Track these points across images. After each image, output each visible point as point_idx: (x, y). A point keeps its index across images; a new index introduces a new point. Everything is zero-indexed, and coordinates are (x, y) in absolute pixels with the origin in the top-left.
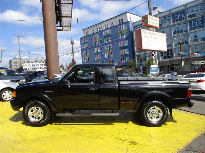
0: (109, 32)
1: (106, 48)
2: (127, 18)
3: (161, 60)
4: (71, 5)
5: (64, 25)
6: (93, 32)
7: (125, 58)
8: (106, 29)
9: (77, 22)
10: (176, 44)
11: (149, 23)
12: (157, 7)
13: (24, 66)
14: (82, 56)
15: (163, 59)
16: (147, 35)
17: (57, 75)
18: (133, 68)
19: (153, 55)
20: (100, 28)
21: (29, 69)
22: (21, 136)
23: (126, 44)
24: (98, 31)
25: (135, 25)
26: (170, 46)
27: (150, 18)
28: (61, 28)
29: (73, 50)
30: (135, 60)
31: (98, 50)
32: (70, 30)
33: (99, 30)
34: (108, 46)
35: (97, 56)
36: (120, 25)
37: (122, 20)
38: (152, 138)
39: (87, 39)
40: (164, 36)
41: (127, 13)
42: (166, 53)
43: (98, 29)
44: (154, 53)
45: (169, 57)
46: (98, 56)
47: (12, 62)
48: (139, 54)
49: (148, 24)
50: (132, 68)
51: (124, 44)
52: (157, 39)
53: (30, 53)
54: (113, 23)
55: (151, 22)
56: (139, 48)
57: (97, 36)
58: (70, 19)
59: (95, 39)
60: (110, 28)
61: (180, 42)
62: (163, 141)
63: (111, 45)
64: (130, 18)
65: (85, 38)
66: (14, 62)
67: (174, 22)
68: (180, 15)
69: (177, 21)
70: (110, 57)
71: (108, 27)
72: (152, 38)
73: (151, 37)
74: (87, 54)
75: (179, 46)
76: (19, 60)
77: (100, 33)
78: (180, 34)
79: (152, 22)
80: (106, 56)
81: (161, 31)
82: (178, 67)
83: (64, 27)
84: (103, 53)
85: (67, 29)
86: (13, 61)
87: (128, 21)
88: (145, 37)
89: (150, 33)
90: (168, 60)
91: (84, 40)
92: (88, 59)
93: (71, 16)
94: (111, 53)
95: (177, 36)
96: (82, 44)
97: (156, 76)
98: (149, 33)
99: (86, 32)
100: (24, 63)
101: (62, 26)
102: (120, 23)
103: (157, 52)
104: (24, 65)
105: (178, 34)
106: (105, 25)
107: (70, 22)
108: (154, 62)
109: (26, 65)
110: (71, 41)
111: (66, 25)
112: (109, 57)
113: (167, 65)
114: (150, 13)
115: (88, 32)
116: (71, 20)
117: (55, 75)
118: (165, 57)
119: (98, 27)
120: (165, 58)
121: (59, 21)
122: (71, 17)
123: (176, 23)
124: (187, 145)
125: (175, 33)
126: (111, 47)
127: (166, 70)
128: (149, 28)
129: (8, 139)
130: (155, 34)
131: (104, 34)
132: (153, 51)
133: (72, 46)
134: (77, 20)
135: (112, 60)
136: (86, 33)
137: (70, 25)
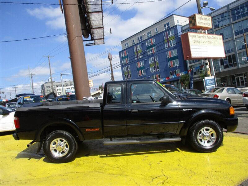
0: (153, 41)
1: (150, 61)
2: (174, 22)
3: (222, 69)
4: (101, 13)
5: (96, 38)
6: (134, 43)
7: (175, 71)
8: (149, 38)
9: (111, 32)
10: (240, 48)
11: (198, 24)
12: (207, 3)
13: (58, 91)
14: (122, 73)
15: (224, 68)
16: (196, 39)
17: (87, 98)
18: (186, 82)
19: (207, 64)
20: (141, 38)
21: (62, 93)
22: (30, 174)
23: (175, 53)
24: (139, 41)
25: (184, 29)
26: (232, 50)
27: (199, 17)
28: (93, 42)
29: (111, 66)
30: (188, 73)
31: (141, 64)
32: (104, 43)
33: (141, 40)
34: (153, 59)
35: (140, 71)
36: (166, 31)
37: (168, 24)
38: (193, 174)
39: (127, 52)
40: (220, 39)
41: (174, 16)
42: (228, 60)
43: (139, 39)
44: (207, 62)
45: (232, 65)
46: (142, 71)
47: (44, 87)
48: (192, 64)
49: (196, 25)
50: (184, 84)
51: (172, 54)
52: (211, 43)
53: (61, 74)
54: (156, 29)
55: (200, 23)
56: (187, 57)
57: (139, 47)
58: (102, 30)
59: (137, 52)
60: (153, 37)
61: (245, 45)
62: (208, 177)
63: (156, 57)
64: (178, 21)
65: (125, 52)
66: (47, 87)
67: (234, 20)
68: (242, 10)
69: (239, 17)
70: (157, 71)
71: (151, 35)
72: (204, 42)
73: (202, 42)
74: (128, 70)
75: (245, 50)
76: (51, 84)
77: (142, 43)
78: (245, 34)
79: (202, 22)
80: (152, 70)
81: (219, 33)
82: (246, 77)
83: (96, 41)
84: (147, 67)
85: (100, 43)
86: (46, 85)
87: (175, 25)
88: (194, 41)
89: (201, 37)
90: (231, 68)
91: (124, 54)
92: (130, 77)
93: (102, 26)
94: (158, 66)
95: (240, 37)
96: (122, 59)
97: (213, 90)
98: (199, 37)
99: (125, 44)
100: (58, 87)
101: (94, 40)
102: (165, 28)
103: (212, 60)
104: (58, 89)
105: (242, 35)
106: (148, 34)
107: (102, 34)
108: (209, 73)
109: (60, 89)
110: (108, 56)
111: (98, 38)
112: (155, 71)
113: (230, 76)
114: (199, 11)
115: (127, 44)
116: (103, 32)
117: (84, 98)
118: (227, 65)
119: (139, 36)
120: (227, 67)
121: (90, 35)
122: (103, 28)
123: (237, 21)
124: (241, 183)
125: (237, 34)
126: (156, 59)
127: (229, 82)
128: (199, 31)
129: (15, 178)
130: (207, 37)
131: (148, 44)
132: (205, 59)
133: (111, 62)
134: (111, 31)
135: (159, 76)
136: (126, 46)
137: (103, 37)
